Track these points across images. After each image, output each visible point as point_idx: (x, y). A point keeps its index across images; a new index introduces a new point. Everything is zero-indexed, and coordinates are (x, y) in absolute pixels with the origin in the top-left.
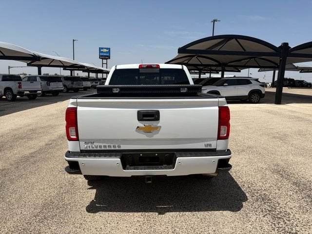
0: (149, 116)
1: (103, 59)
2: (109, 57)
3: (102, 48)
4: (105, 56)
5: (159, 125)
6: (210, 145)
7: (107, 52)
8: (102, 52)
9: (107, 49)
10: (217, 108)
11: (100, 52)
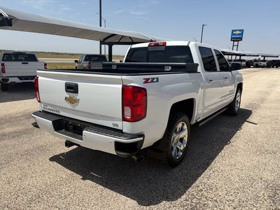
0: (72, 88)
1: (234, 41)
2: (241, 39)
3: (235, 31)
4: (237, 38)
5: (78, 98)
6: (117, 126)
7: (239, 34)
8: (235, 34)
9: (240, 30)
10: (121, 86)
11: (232, 34)
